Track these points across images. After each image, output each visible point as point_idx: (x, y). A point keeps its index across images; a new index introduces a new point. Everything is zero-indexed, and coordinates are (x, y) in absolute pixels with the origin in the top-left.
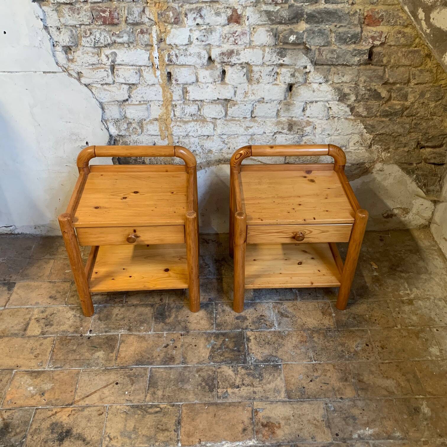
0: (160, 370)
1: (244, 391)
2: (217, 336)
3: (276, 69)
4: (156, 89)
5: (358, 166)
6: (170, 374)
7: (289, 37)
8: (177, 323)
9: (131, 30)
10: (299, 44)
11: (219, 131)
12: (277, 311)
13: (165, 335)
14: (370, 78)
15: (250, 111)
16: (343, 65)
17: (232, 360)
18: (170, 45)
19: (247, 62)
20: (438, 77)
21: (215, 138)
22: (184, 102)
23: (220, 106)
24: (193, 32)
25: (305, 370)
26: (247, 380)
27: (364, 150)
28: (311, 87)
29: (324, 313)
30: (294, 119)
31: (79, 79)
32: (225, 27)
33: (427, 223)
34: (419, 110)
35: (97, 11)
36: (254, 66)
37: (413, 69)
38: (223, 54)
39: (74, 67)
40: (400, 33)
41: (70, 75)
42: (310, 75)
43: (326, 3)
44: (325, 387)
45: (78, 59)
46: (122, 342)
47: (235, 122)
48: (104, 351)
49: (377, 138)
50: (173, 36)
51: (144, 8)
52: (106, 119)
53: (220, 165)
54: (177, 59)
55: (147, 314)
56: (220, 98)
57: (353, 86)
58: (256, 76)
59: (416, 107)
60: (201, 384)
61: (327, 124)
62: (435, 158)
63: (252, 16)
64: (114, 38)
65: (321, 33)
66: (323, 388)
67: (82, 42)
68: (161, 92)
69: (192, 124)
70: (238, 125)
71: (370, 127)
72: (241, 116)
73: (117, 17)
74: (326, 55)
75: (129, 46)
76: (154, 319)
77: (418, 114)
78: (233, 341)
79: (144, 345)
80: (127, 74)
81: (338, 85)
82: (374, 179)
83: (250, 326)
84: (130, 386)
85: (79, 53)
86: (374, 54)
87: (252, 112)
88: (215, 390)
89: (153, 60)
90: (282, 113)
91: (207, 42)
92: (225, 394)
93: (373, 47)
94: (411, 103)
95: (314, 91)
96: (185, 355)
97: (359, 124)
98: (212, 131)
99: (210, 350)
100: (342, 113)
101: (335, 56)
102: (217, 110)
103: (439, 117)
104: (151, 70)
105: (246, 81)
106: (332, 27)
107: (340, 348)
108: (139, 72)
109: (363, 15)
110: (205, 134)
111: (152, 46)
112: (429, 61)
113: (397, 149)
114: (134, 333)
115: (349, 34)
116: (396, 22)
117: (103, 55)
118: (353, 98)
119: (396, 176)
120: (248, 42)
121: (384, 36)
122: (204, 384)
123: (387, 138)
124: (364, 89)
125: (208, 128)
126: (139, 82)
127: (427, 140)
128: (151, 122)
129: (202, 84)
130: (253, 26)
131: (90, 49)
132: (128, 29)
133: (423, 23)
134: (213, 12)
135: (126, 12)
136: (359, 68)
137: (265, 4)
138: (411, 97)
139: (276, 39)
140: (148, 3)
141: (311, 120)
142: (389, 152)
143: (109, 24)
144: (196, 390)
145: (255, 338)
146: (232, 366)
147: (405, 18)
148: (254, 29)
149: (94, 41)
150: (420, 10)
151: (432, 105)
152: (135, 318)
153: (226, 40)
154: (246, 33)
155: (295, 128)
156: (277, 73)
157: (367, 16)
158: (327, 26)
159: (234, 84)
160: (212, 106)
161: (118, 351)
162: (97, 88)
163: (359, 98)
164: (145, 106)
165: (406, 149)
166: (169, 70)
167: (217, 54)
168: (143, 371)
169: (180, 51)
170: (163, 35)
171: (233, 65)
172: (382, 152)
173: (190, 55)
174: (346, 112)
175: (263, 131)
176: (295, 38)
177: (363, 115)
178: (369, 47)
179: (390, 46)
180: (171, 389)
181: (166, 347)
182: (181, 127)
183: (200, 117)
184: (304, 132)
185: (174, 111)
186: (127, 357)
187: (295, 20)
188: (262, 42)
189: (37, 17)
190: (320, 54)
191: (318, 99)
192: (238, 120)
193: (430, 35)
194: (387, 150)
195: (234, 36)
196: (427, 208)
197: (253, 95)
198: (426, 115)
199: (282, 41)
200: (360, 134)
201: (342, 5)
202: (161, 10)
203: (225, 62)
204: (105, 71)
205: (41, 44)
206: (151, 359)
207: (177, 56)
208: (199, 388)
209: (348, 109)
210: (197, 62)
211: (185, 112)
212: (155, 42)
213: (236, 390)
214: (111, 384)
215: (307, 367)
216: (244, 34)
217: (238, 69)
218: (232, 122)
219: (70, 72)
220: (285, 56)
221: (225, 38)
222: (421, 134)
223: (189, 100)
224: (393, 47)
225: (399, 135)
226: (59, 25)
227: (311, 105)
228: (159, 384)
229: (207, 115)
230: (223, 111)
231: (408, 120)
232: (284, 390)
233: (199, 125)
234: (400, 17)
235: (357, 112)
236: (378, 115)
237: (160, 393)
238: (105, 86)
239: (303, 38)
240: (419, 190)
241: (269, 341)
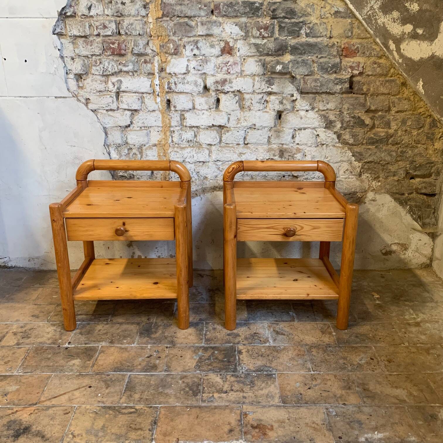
0: (139, 376)
1: (232, 396)
2: (205, 349)
3: (266, 97)
4: (156, 115)
5: (350, 196)
6: (150, 380)
7: (276, 66)
8: (164, 338)
9: (136, 60)
10: (285, 74)
11: (214, 157)
12: (272, 329)
13: (149, 347)
14: (353, 105)
15: (243, 137)
16: (326, 93)
17: (221, 369)
18: (170, 74)
19: (238, 89)
20: (416, 105)
21: (210, 164)
22: (181, 128)
23: (215, 131)
24: (191, 62)
25: (301, 379)
26: (236, 387)
27: (354, 179)
28: (298, 114)
29: (323, 333)
30: (285, 146)
31: (87, 104)
32: (219, 58)
33: (428, 262)
34: (403, 137)
35: (107, 42)
36: (245, 94)
37: (392, 97)
38: (217, 82)
39: (83, 94)
40: (375, 64)
41: (79, 100)
42: (296, 103)
43: (307, 37)
44: (325, 394)
45: (87, 86)
46: (101, 352)
47: (228, 149)
48: (80, 359)
49: (366, 167)
50: (173, 65)
51: (148, 41)
52: (109, 144)
53: (215, 192)
54: (176, 87)
55: (131, 330)
56: (214, 124)
57: (338, 113)
58: (248, 104)
59: (399, 134)
60: (184, 389)
61: (316, 151)
62: (425, 188)
63: (243, 47)
64: (120, 67)
65: (304, 63)
66: (322, 395)
67: (93, 70)
68: (161, 118)
69: (189, 150)
70: (232, 151)
71: (357, 155)
72: (235, 142)
73: (124, 49)
74: (310, 84)
75: (134, 75)
76: (138, 334)
77: (402, 141)
78: (223, 354)
79: (125, 355)
80: (130, 101)
81: (323, 113)
82: (368, 210)
83: (243, 341)
84: (105, 389)
85: (89, 80)
86: (354, 83)
87: (245, 138)
88: (199, 394)
89: (154, 87)
90: (273, 140)
91: (203, 72)
92: (210, 398)
93: (352, 76)
94: (394, 131)
95: (301, 118)
96: (169, 364)
97: (347, 152)
98: (207, 157)
99: (196, 361)
100: (329, 140)
101: (319, 84)
102: (212, 136)
103: (423, 144)
104: (152, 97)
105: (238, 108)
106: (314, 58)
107: (341, 361)
108: (142, 100)
109: (341, 47)
110: (201, 160)
111: (153, 74)
112: (406, 90)
113: (387, 177)
114: (115, 345)
115: (329, 63)
116: (371, 53)
117: (109, 82)
118: (339, 125)
119: (389, 207)
120: (239, 71)
121: (361, 66)
122: (187, 389)
123: (375, 166)
124: (348, 117)
125: (204, 154)
126: (140, 108)
127: (415, 169)
128: (150, 148)
129: (198, 111)
130: (244, 58)
131: (99, 77)
132: (133, 59)
133: (395, 53)
134: (208, 44)
135: (133, 43)
136: (342, 96)
137: (254, 37)
138: (393, 124)
139: (264, 69)
140: (151, 36)
141: (300, 147)
142: (379, 181)
143: (117, 54)
144: (178, 394)
145: (248, 351)
146: (221, 375)
147: (378, 49)
148: (244, 59)
149: (102, 69)
150: (391, 42)
151: (415, 133)
152: (119, 333)
153: (219, 70)
154: (237, 63)
155: (286, 155)
156: (267, 101)
157: (344, 48)
158: (309, 57)
159: (227, 111)
160: (208, 132)
161: (96, 360)
162: (102, 113)
163: (345, 125)
164: (145, 132)
165: (396, 178)
166: (168, 98)
167: (212, 83)
168: (120, 376)
169: (179, 79)
170: (163, 65)
171: (226, 93)
172: (372, 181)
173: (188, 83)
174: (333, 139)
175: (255, 158)
176: (281, 68)
177: (350, 142)
178: (349, 76)
179: (368, 75)
180: (150, 393)
181: (148, 357)
182: (178, 152)
183: (197, 144)
184: (295, 159)
185: (172, 137)
186: (105, 365)
187: (280, 52)
188: (251, 72)
189: (56, 47)
190: (305, 83)
191: (306, 126)
192: (232, 147)
193: (403, 64)
194: (377, 178)
195: (226, 66)
196: (425, 244)
197: (245, 121)
198: (410, 143)
199: (270, 70)
200: (349, 162)
201: (321, 39)
202: (163, 42)
203: (219, 90)
204: (110, 97)
205: (56, 71)
206: (131, 367)
207: (175, 84)
208: (182, 392)
209: (335, 136)
210: (194, 89)
211: (183, 138)
212: (156, 70)
213: (224, 395)
214: (83, 387)
215: (304, 377)
216: (235, 63)
217: (231, 97)
218: (226, 148)
219: (79, 98)
220: (273, 84)
221: (219, 68)
222: (408, 163)
223: (186, 126)
224: (370, 77)
225: (388, 164)
226: (73, 55)
227: (300, 132)
228: (137, 388)
229: (203, 142)
230: (218, 137)
231: (394, 148)
232: (278, 396)
233: (195, 151)
234: (374, 49)
235: (344, 139)
236: (364, 143)
237: (137, 396)
238: (110, 113)
239: (288, 68)
240: (415, 223)
241: (263, 354)
